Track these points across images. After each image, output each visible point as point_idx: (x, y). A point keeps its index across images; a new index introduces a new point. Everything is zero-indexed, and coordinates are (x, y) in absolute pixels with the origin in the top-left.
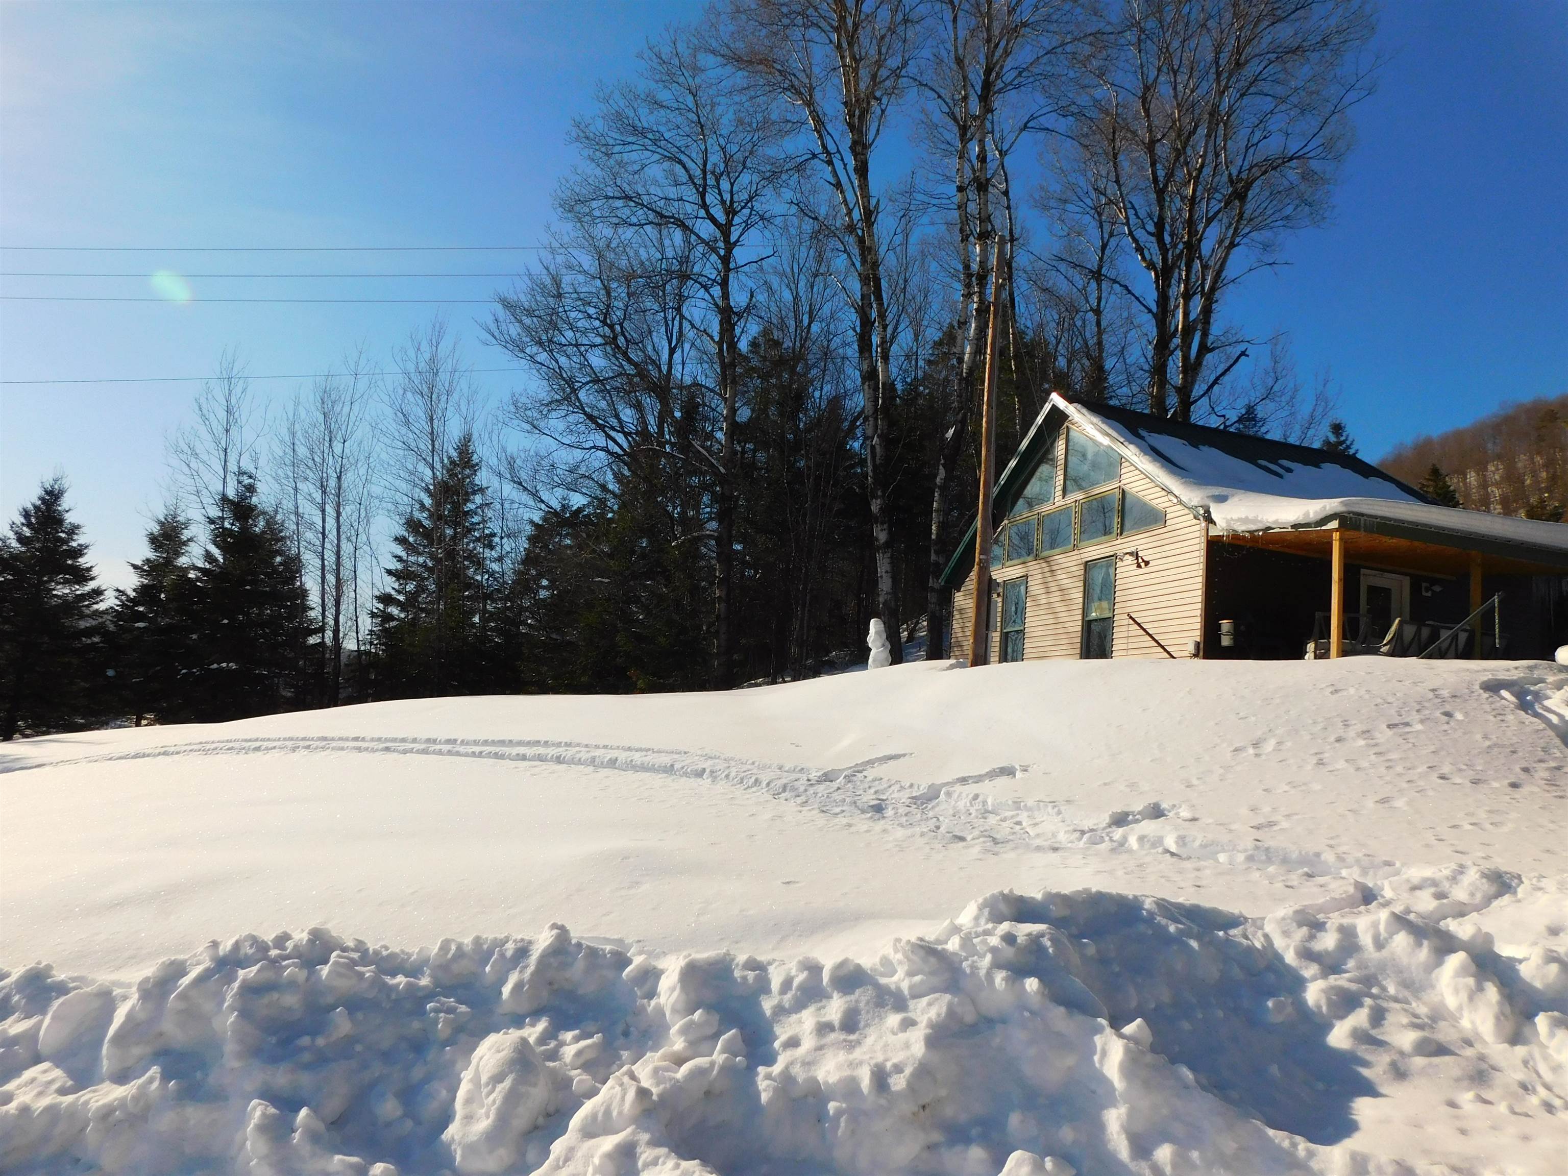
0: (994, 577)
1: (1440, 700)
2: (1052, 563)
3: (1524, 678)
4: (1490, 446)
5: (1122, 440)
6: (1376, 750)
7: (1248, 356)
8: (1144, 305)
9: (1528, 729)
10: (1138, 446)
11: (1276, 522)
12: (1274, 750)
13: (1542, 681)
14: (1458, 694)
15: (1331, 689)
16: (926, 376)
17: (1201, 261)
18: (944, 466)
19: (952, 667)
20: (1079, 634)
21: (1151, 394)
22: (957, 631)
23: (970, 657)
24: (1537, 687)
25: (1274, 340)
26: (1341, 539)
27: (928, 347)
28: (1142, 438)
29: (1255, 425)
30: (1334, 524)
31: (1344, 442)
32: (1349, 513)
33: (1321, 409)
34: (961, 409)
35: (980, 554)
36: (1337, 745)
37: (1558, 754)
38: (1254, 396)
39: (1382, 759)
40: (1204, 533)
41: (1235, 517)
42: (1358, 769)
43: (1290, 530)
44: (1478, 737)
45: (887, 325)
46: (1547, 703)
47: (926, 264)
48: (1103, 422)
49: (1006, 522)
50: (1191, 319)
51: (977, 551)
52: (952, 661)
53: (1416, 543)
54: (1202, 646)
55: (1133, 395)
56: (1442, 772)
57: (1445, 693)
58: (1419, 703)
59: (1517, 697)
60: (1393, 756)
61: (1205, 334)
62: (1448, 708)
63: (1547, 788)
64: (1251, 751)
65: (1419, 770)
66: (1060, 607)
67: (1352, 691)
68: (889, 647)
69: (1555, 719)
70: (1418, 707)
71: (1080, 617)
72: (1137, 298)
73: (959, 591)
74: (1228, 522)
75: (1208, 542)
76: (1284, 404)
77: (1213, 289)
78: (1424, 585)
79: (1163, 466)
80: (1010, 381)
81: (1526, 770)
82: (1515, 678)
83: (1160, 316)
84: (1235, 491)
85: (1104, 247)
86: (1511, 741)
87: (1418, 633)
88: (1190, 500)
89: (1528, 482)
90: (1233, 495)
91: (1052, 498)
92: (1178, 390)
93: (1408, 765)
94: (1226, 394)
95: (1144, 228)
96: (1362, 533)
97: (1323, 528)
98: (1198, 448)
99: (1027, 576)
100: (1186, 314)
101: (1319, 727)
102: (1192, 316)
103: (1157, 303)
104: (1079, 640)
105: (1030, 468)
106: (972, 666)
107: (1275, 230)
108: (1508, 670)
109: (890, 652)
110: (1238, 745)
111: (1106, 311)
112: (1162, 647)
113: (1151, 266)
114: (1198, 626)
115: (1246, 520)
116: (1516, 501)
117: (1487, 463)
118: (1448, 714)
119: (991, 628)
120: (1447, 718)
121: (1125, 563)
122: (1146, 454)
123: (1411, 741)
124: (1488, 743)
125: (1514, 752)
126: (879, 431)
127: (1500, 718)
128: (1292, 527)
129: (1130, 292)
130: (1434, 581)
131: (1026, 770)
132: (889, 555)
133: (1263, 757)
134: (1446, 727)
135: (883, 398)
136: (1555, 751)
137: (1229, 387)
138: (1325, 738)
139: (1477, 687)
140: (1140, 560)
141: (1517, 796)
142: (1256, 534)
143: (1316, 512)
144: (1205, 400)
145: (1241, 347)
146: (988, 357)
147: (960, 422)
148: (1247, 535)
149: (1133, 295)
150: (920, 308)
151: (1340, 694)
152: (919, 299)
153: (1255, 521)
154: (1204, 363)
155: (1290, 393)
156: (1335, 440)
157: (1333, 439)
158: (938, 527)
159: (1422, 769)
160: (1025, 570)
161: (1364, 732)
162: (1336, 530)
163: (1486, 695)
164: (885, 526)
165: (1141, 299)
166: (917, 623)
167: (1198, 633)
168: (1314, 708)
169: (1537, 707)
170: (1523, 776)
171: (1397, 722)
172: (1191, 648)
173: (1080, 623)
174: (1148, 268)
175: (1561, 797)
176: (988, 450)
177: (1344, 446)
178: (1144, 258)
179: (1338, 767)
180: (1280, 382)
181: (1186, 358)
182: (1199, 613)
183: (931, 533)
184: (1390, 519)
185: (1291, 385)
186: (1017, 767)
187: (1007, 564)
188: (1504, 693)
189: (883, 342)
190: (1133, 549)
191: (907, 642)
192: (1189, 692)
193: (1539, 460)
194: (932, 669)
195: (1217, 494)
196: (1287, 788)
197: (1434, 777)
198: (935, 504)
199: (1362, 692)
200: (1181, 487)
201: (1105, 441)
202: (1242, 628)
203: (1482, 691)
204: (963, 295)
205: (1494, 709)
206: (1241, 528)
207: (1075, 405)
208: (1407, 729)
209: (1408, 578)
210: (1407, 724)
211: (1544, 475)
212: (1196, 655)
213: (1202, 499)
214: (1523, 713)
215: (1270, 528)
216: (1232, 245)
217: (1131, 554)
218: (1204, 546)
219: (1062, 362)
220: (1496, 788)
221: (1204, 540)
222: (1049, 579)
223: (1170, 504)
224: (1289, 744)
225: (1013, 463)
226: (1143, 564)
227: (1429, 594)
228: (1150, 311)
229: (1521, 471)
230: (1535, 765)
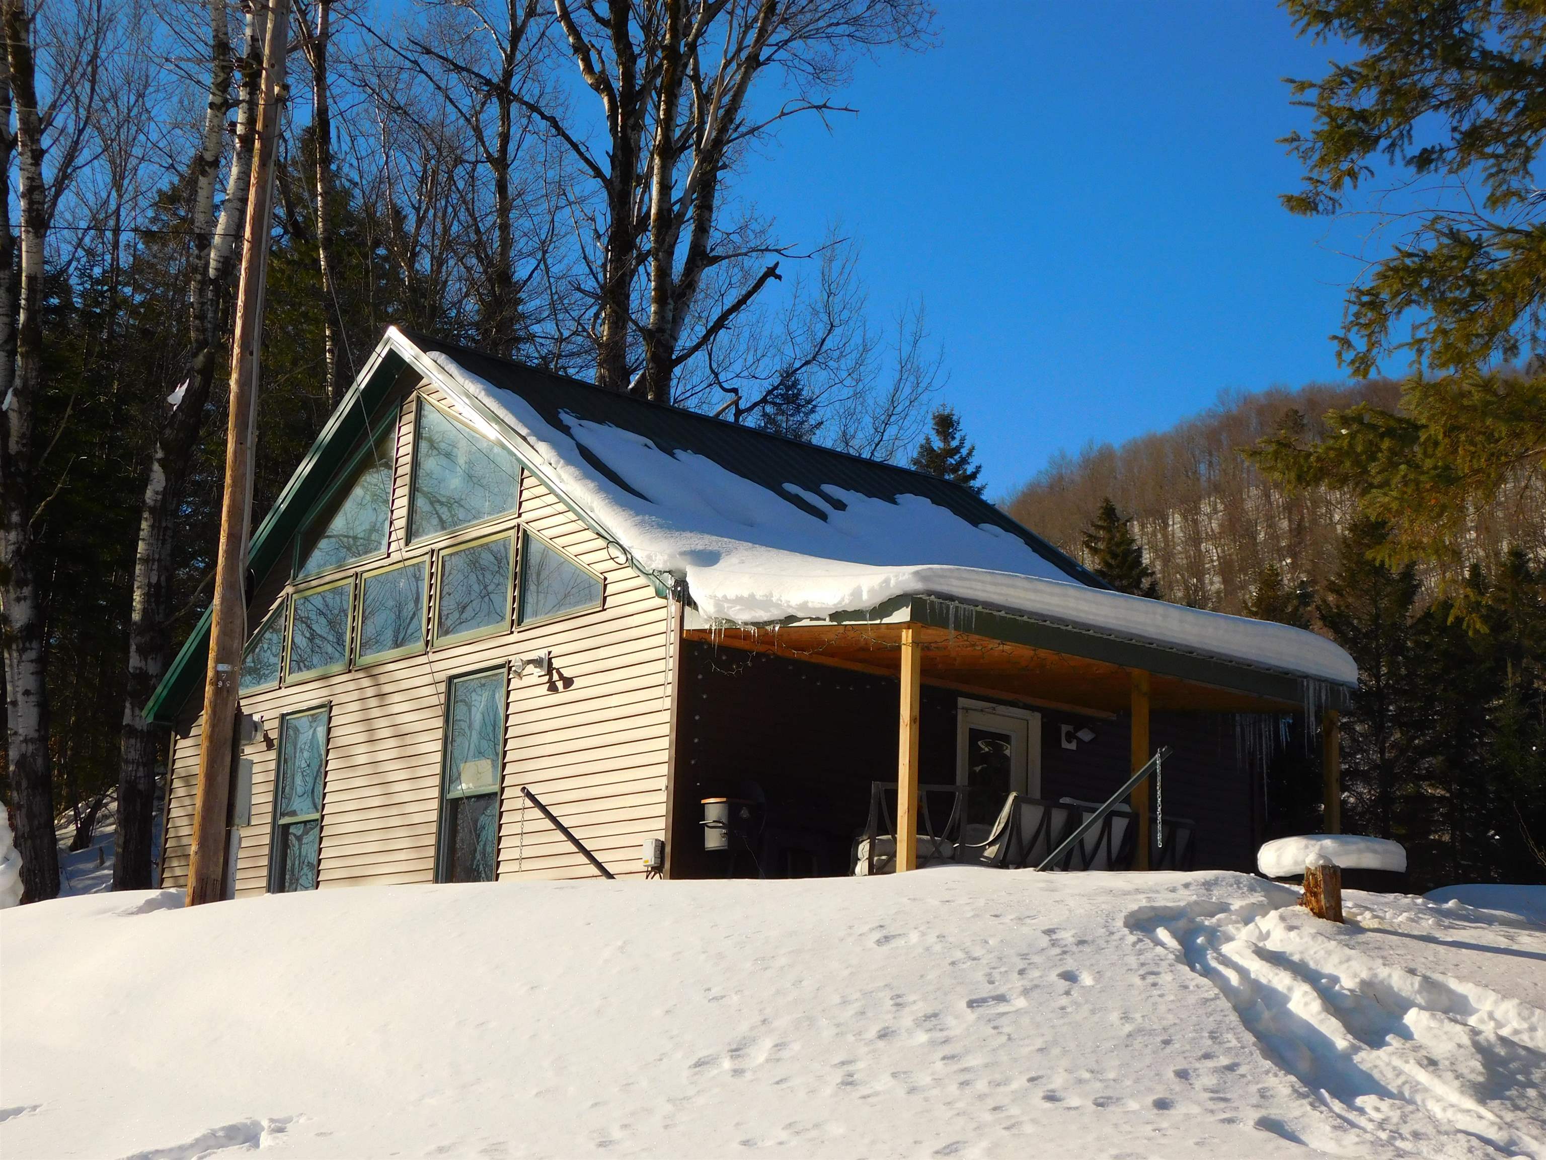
0: (246, 711)
1: (1057, 950)
2: (383, 679)
3: (1196, 903)
4: (1203, 468)
5: (524, 431)
6: (947, 1050)
7: (779, 277)
8: (587, 161)
9: (1192, 999)
10: (555, 445)
11: (804, 606)
12: (768, 1061)
13: (1224, 908)
14: (1088, 938)
15: (877, 935)
16: (139, 265)
17: (698, 85)
18: (163, 463)
19: (150, 906)
20: (434, 828)
21: (596, 340)
22: (179, 822)
23: (191, 881)
24: (1214, 920)
25: (828, 251)
26: (915, 643)
27: (143, 203)
28: (566, 430)
29: (798, 410)
30: (903, 615)
31: (957, 450)
32: (930, 593)
33: (907, 390)
34: (202, 344)
35: (218, 661)
36: (881, 1044)
37: (1234, 1043)
38: (792, 354)
39: (956, 1067)
40: (674, 624)
41: (732, 594)
42: (912, 1090)
43: (827, 622)
44: (1114, 1017)
45: (42, 152)
46: (1227, 949)
47: (145, 29)
48: (489, 393)
49: (289, 589)
50: (674, 198)
51: (212, 655)
52: (153, 894)
53: (1043, 653)
54: (668, 849)
55: (561, 340)
56: (1051, 1087)
57: (1067, 936)
58: (1024, 956)
59: (1181, 943)
60: (973, 1061)
61: (702, 229)
62: (1070, 964)
63: (1211, 1105)
64: (727, 1064)
65: (1014, 1086)
66: (396, 772)
67: (914, 937)
68: (20, 863)
69: (1234, 978)
70: (1021, 965)
71: (436, 793)
72: (575, 146)
73: (185, 736)
74: (718, 604)
75: (682, 640)
76: (844, 374)
77: (718, 143)
78: (1065, 728)
79: (601, 489)
80: (316, 292)
81: (1182, 1075)
82: (1182, 904)
83: (617, 183)
84: (733, 543)
85: (516, 36)
86: (1165, 1023)
87: (1046, 818)
88: (649, 557)
89: (1261, 536)
90: (729, 552)
91: (385, 542)
92: (648, 334)
93: (998, 1077)
94: (743, 348)
95: (591, 9)
96: (951, 633)
97: (886, 620)
98: (672, 455)
99: (329, 706)
100: (666, 188)
101: (851, 1011)
102: (676, 194)
103: (613, 159)
104: (432, 840)
105: (339, 482)
106: (193, 903)
107: (835, 41)
108: (1174, 890)
109: (21, 874)
110: (702, 1054)
111: (516, 163)
112: (588, 854)
113: (602, 84)
114: (662, 810)
115: (749, 602)
116: (1243, 570)
117: (1200, 498)
118: (1070, 977)
119: (237, 821)
120: (1068, 983)
121: (526, 681)
122: (569, 461)
123: (1006, 1030)
124: (1128, 1028)
125: (1167, 1042)
126: (18, 382)
127: (1151, 979)
128: (833, 616)
129: (561, 132)
130: (1080, 722)
131: (281, 1130)
132: (32, 655)
133: (748, 1076)
134: (1064, 1001)
135: (28, 309)
136: (1230, 1036)
137: (746, 334)
138: (860, 1033)
139: (1119, 923)
140: (556, 677)
141: (1165, 1125)
142: (769, 628)
143: (871, 591)
144: (700, 356)
145: (769, 260)
146: (246, 246)
147: (199, 372)
148: (752, 629)
149: (568, 139)
150: (127, 120)
151: (894, 943)
152: (126, 98)
153: (767, 603)
154: (702, 285)
155: (854, 355)
156: (942, 445)
157: (937, 444)
158: (147, 596)
159: (1019, 1083)
160: (325, 692)
161: (927, 1017)
162: (908, 625)
163: (1132, 938)
164: (26, 591)
165: (583, 149)
166: (98, 805)
167: (661, 823)
168: (846, 973)
169: (1210, 956)
170: (1177, 1085)
171: (984, 995)
172: (648, 855)
173: (435, 804)
174: (596, 87)
175: (1230, 1121)
176: (240, 441)
177: (957, 457)
178: (589, 68)
179: (878, 1087)
180: (837, 331)
181: (663, 273)
182: (663, 783)
183: (130, 608)
184: (999, 607)
185: (857, 339)
186: (265, 1123)
187: (290, 679)
188: (1162, 933)
189: (34, 188)
190: (543, 653)
191: (74, 847)
192: (621, 949)
193: (1276, 497)
194: (104, 911)
195: (700, 547)
196: (784, 1135)
197: (1036, 1098)
198: (141, 547)
199: (931, 939)
200: (634, 531)
201: (490, 432)
202: (744, 813)
203: (1126, 931)
204: (212, 105)
205: (1143, 965)
206: (742, 616)
207: (435, 354)
208: (1002, 1008)
209: (1038, 715)
210: (1001, 998)
211: (1285, 524)
212: (657, 869)
213: (672, 556)
214: (1187, 968)
215: (792, 618)
216: (754, 62)
217: (537, 662)
218: (674, 649)
219: (425, 263)
220: (1134, 1112)
221: (674, 637)
222: (376, 713)
223: (611, 565)
224: (796, 1047)
225: (305, 468)
226: (560, 685)
227: (1073, 746)
228: (598, 173)
229: (1252, 516)
230: (1197, 1065)
